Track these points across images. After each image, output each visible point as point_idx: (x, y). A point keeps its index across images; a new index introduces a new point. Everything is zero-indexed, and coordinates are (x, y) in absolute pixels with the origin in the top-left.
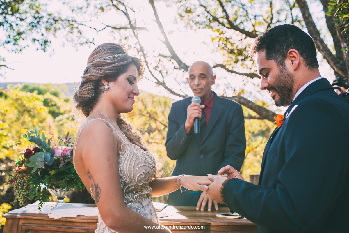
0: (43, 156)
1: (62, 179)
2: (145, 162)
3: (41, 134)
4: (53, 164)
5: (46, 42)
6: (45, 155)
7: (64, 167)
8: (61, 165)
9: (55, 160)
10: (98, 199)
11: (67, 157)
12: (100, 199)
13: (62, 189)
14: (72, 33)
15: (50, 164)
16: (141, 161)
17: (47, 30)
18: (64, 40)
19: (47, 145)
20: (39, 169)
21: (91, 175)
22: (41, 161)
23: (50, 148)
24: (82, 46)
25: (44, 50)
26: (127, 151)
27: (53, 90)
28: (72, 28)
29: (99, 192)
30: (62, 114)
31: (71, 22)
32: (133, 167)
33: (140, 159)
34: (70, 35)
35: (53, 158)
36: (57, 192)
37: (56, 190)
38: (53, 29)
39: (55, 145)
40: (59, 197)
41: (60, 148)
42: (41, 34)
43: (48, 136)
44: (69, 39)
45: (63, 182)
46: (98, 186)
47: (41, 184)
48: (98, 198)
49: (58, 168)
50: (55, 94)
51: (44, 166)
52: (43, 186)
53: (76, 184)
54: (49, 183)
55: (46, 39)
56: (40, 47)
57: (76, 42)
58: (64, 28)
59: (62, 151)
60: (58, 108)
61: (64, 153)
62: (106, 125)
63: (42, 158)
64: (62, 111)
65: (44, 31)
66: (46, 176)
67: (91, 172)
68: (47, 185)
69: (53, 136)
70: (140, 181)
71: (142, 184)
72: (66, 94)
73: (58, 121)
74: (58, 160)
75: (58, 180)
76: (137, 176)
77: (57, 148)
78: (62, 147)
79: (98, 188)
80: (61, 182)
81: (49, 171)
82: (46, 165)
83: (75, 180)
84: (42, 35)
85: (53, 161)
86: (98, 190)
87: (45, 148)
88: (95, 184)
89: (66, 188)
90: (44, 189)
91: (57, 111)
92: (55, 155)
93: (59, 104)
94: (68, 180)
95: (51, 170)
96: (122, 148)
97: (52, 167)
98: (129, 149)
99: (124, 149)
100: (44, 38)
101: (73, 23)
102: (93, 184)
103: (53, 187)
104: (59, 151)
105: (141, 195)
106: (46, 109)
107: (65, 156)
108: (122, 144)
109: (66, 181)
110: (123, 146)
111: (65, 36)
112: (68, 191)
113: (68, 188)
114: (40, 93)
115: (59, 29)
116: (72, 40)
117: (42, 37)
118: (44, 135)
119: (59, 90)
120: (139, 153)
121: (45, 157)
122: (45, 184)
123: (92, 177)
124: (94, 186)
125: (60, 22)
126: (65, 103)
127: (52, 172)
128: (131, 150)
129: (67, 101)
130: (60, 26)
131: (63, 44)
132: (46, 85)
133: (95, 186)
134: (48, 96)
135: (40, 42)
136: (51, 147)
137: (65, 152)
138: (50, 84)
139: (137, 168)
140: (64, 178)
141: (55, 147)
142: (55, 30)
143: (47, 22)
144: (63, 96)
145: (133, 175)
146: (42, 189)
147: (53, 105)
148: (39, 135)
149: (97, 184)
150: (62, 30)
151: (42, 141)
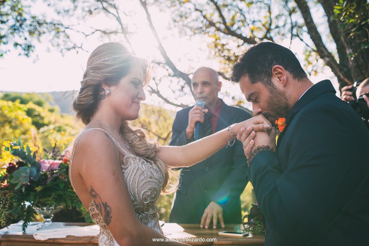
0: (28, 171)
1: (49, 196)
2: (151, 177)
3: (25, 146)
4: (39, 180)
5: (29, 47)
6: (30, 170)
7: (52, 182)
8: (48, 180)
9: (42, 175)
10: (109, 220)
11: (55, 172)
12: (112, 218)
13: (49, 207)
14: (58, 37)
15: (36, 180)
16: (146, 176)
17: (30, 34)
18: (50, 45)
19: (32, 159)
20: (24, 185)
21: (96, 193)
22: (26, 177)
23: (36, 162)
24: (68, 51)
25: (27, 55)
26: (131, 165)
27: (36, 99)
28: (58, 32)
29: (109, 212)
30: (47, 125)
31: (57, 26)
32: (137, 182)
33: (145, 173)
34: (56, 39)
35: (39, 173)
36: (44, 211)
37: (43, 208)
38: (37, 33)
39: (41, 159)
40: (45, 216)
41: (46, 161)
42: (24, 38)
43: (33, 149)
44: (55, 44)
45: (50, 199)
46: (107, 205)
47: (25, 201)
48: (110, 218)
49: (45, 184)
50: (39, 104)
51: (29, 182)
52: (27, 204)
53: (65, 201)
54: (34, 201)
55: (29, 44)
56: (23, 52)
57: (62, 47)
58: (50, 32)
59: (48, 165)
60: (42, 118)
61: (51, 168)
62: (106, 136)
63: (27, 173)
64: (46, 121)
65: (27, 34)
66: (32, 193)
67: (95, 189)
68: (32, 202)
69: (39, 149)
70: (145, 199)
71: (148, 202)
72: (51, 104)
73: (43, 133)
74: (45, 174)
75: (46, 197)
76: (142, 193)
77: (44, 162)
78: (49, 160)
79: (107, 206)
80: (48, 199)
81: (35, 188)
82: (31, 181)
83: (63, 197)
84: (26, 39)
85: (39, 176)
86: (108, 209)
87: (30, 163)
88: (103, 203)
89: (53, 206)
90: (29, 207)
91: (41, 122)
92: (41, 170)
93: (43, 115)
94: (56, 197)
95: (38, 186)
96: (124, 161)
97: (38, 183)
98: (132, 162)
99: (127, 163)
100: (28, 43)
101: (60, 27)
102: (100, 204)
103: (40, 205)
104: (45, 165)
105: (147, 215)
106: (30, 120)
107: (52, 170)
108: (125, 157)
109: (54, 198)
110: (126, 159)
111: (50, 41)
112: (56, 210)
113: (56, 205)
114: (23, 102)
115: (44, 33)
116: (58, 45)
117: (24, 42)
118: (28, 148)
119: (43, 100)
120: (144, 167)
121: (30, 172)
122: (29, 202)
123: (98, 195)
124: (102, 205)
125: (45, 25)
126: (49, 113)
127: (39, 189)
128: (135, 163)
129: (52, 111)
130: (45, 30)
131: (48, 50)
132: (29, 94)
133: (104, 204)
134: (31, 105)
135: (23, 46)
136: (37, 160)
137: (52, 166)
138: (34, 93)
139: (141, 184)
140: (52, 195)
141: (42, 161)
142: (40, 34)
143: (31, 25)
144: (47, 106)
145: (137, 192)
146: (26, 207)
147: (36, 116)
148: (23, 148)
149: (106, 203)
150: (47, 34)
151: (27, 154)
